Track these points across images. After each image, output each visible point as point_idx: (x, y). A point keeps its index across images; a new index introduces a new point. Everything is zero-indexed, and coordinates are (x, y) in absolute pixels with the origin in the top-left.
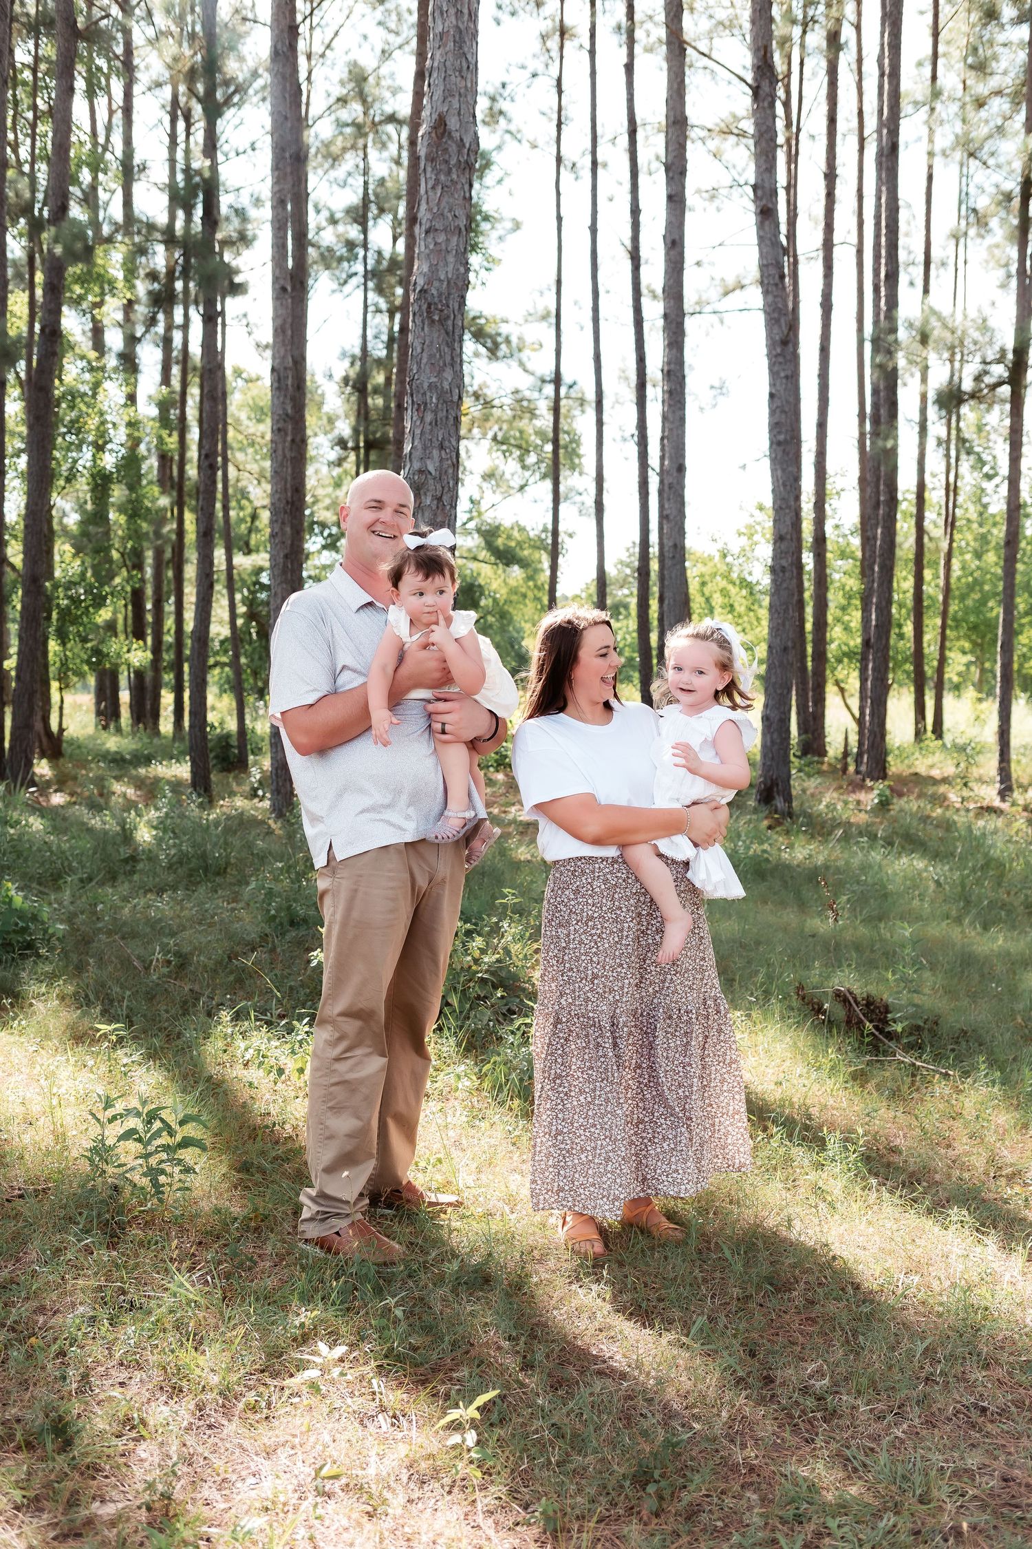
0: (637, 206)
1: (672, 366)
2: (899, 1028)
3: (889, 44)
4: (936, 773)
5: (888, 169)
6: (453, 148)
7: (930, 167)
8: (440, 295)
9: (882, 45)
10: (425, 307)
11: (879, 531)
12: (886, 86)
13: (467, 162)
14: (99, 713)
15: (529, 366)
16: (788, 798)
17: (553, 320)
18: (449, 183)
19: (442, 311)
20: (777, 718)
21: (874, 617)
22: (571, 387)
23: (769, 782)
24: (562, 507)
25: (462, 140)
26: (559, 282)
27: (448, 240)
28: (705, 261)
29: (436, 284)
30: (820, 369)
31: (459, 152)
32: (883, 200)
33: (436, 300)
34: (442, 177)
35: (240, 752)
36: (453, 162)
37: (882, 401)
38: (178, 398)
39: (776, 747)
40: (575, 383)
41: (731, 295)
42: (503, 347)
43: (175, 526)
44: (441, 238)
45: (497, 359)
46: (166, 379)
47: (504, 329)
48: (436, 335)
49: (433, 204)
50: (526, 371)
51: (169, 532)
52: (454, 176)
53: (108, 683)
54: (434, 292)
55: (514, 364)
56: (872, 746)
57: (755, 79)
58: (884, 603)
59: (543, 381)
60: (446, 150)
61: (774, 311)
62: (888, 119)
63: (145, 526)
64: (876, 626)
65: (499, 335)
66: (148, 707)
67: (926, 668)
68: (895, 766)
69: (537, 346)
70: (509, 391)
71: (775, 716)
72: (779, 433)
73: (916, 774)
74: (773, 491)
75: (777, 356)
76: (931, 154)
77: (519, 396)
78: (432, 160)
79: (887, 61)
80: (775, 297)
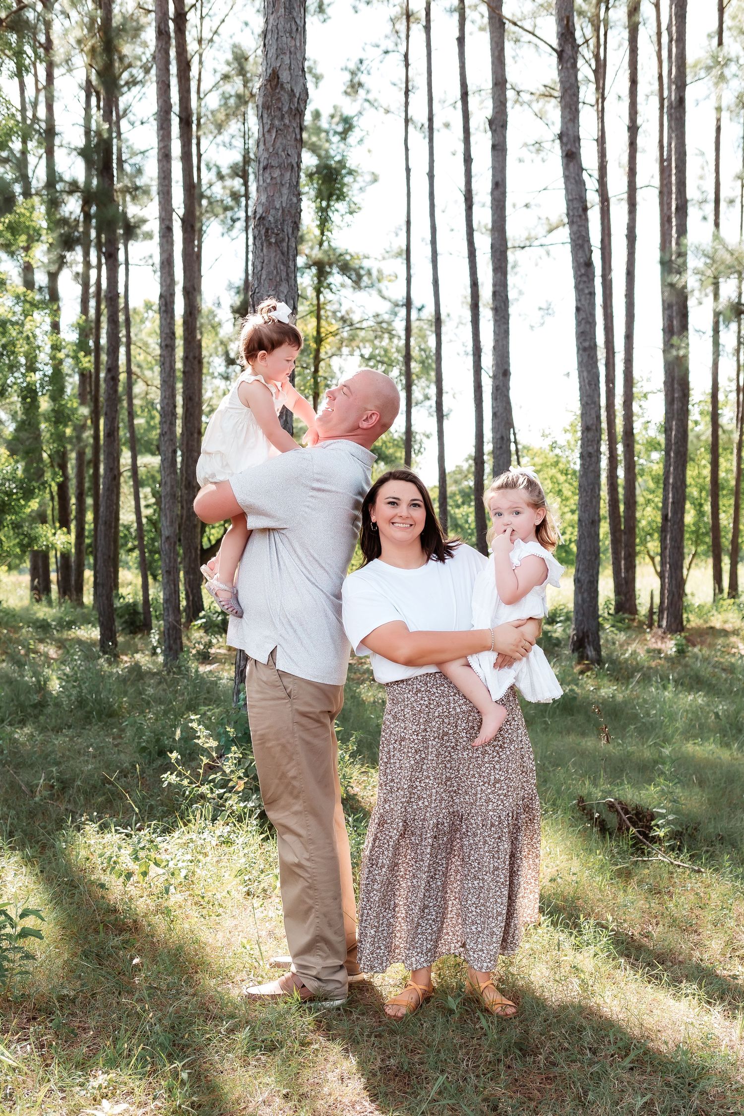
0: (470, 155)
1: (498, 288)
2: (661, 833)
3: (676, 14)
4: (728, 627)
5: (676, 119)
6: (285, 97)
7: (719, 120)
8: (276, 221)
9: (671, 16)
10: (263, 232)
11: (674, 423)
12: (674, 50)
13: (297, 109)
14: (33, 588)
15: (386, 293)
16: (598, 649)
17: (404, 256)
18: (282, 127)
19: (277, 234)
20: (587, 580)
21: (670, 495)
22: (420, 310)
23: (581, 635)
24: (414, 410)
25: (292, 90)
26: (408, 223)
27: (282, 175)
28: (532, 203)
29: (273, 212)
30: (627, 290)
31: (291, 101)
32: (673, 145)
33: (273, 225)
34: (277, 122)
35: (145, 618)
36: (285, 109)
37: (674, 314)
38: (93, 325)
39: (586, 604)
40: (423, 307)
41: (555, 232)
42: (365, 278)
43: (92, 432)
44: (276, 174)
45: (360, 288)
46: (85, 310)
47: (366, 264)
48: (273, 255)
49: (269, 145)
50: (383, 297)
51: (88, 437)
52: (287, 121)
53: (40, 563)
54: (271, 218)
55: (374, 292)
56: (671, 603)
57: (560, 45)
58: (679, 484)
59: (397, 305)
60: (279, 99)
61: (578, 238)
62: (676, 77)
63: (68, 431)
64: (673, 503)
65: (361, 268)
66: (73, 582)
67: (723, 540)
68: (693, 621)
69: (393, 278)
70: (371, 315)
71: (585, 578)
72: (585, 340)
73: (712, 628)
74: (581, 389)
75: (581, 276)
76: (719, 109)
77: (380, 319)
78: (268, 108)
79: (674, 29)
80: (580, 226)
